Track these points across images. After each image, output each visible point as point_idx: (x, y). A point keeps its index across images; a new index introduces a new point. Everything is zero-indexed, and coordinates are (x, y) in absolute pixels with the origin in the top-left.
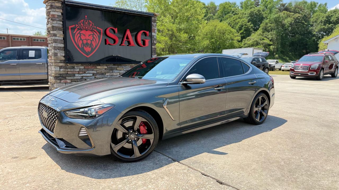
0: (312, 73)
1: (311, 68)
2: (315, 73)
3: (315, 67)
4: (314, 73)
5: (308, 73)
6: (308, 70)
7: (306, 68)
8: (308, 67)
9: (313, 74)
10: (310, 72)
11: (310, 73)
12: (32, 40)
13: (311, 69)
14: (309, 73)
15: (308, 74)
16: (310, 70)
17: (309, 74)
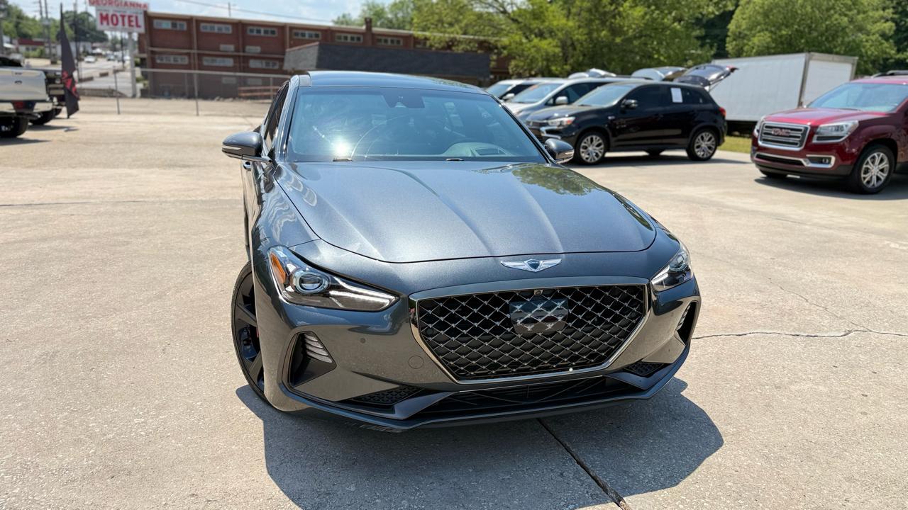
0: (820, 161)
1: (816, 136)
2: (833, 159)
3: (835, 134)
4: (830, 159)
5: (802, 160)
6: (800, 146)
7: (798, 137)
8: (804, 134)
9: (825, 163)
10: (808, 156)
11: (812, 160)
12: (244, 31)
13: (815, 141)
14: (804, 157)
15: (800, 164)
16: (810, 148)
17: (807, 164)
